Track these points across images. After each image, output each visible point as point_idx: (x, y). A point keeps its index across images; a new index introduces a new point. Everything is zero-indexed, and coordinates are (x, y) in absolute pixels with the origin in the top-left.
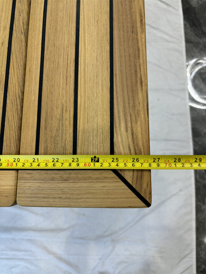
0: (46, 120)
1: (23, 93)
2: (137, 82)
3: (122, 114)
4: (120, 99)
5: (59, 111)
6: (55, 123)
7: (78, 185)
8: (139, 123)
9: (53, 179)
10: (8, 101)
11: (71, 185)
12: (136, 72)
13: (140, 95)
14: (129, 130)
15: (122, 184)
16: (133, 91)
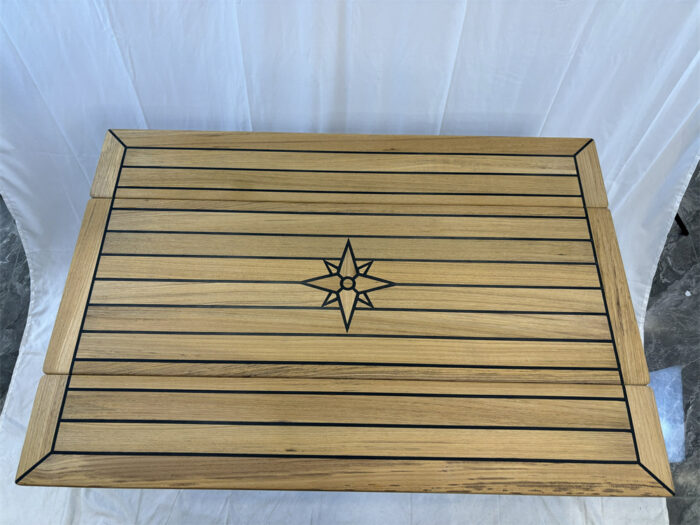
0: (105, 396)
1: (134, 375)
2: (123, 477)
3: (97, 462)
4: (110, 461)
5: (110, 407)
6: (100, 403)
7: (45, 424)
8: (84, 477)
9: (55, 403)
10: (129, 363)
11: (47, 418)
12: (131, 477)
13: (108, 480)
14: (80, 469)
15: (38, 460)
16: (115, 473)
